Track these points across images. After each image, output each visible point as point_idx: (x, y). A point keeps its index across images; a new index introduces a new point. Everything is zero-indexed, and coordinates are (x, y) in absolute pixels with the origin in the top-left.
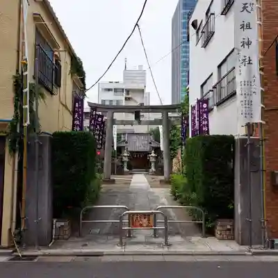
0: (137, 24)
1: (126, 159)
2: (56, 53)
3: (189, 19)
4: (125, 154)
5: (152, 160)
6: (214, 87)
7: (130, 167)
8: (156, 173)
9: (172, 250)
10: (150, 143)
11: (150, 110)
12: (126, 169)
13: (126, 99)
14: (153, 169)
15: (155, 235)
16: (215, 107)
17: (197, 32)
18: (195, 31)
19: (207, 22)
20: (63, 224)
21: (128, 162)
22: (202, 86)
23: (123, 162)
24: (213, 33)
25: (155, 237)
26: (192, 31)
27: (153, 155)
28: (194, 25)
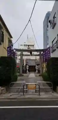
0: (29, 20)
1: (28, 68)
2: (2, 30)
3: (48, 20)
5: (37, 68)
6: (56, 42)
7: (29, 71)
8: (38, 73)
9: (41, 97)
12: (27, 72)
13: (28, 48)
14: (37, 71)
15: (36, 92)
16: (57, 49)
17: (51, 24)
18: (50, 24)
19: (54, 20)
20: (3, 88)
21: (28, 69)
22: (52, 42)
23: (26, 69)
24: (56, 24)
25: (36, 93)
26: (49, 24)
27: (37, 67)
28: (50, 22)
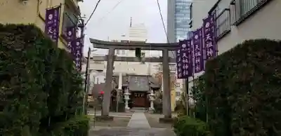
1: (127, 98)
4: (127, 94)
5: (152, 99)
7: (130, 106)
11: (151, 48)
12: (127, 107)
14: (152, 107)
21: (129, 101)
23: (124, 101)
27: (152, 94)
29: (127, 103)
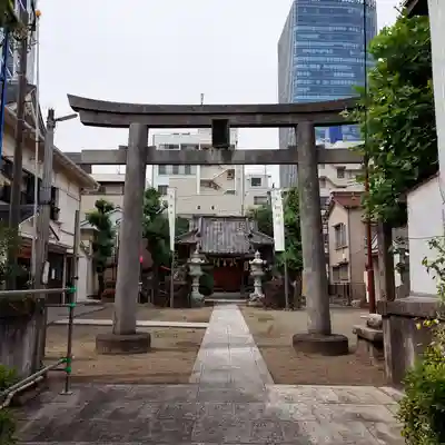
1: (196, 271)
4: (196, 260)
5: (255, 272)
7: (205, 290)
10: (250, 236)
11: (259, 119)
12: (196, 294)
14: (257, 292)
21: (202, 279)
23: (189, 278)
27: (259, 261)
29: (196, 284)
